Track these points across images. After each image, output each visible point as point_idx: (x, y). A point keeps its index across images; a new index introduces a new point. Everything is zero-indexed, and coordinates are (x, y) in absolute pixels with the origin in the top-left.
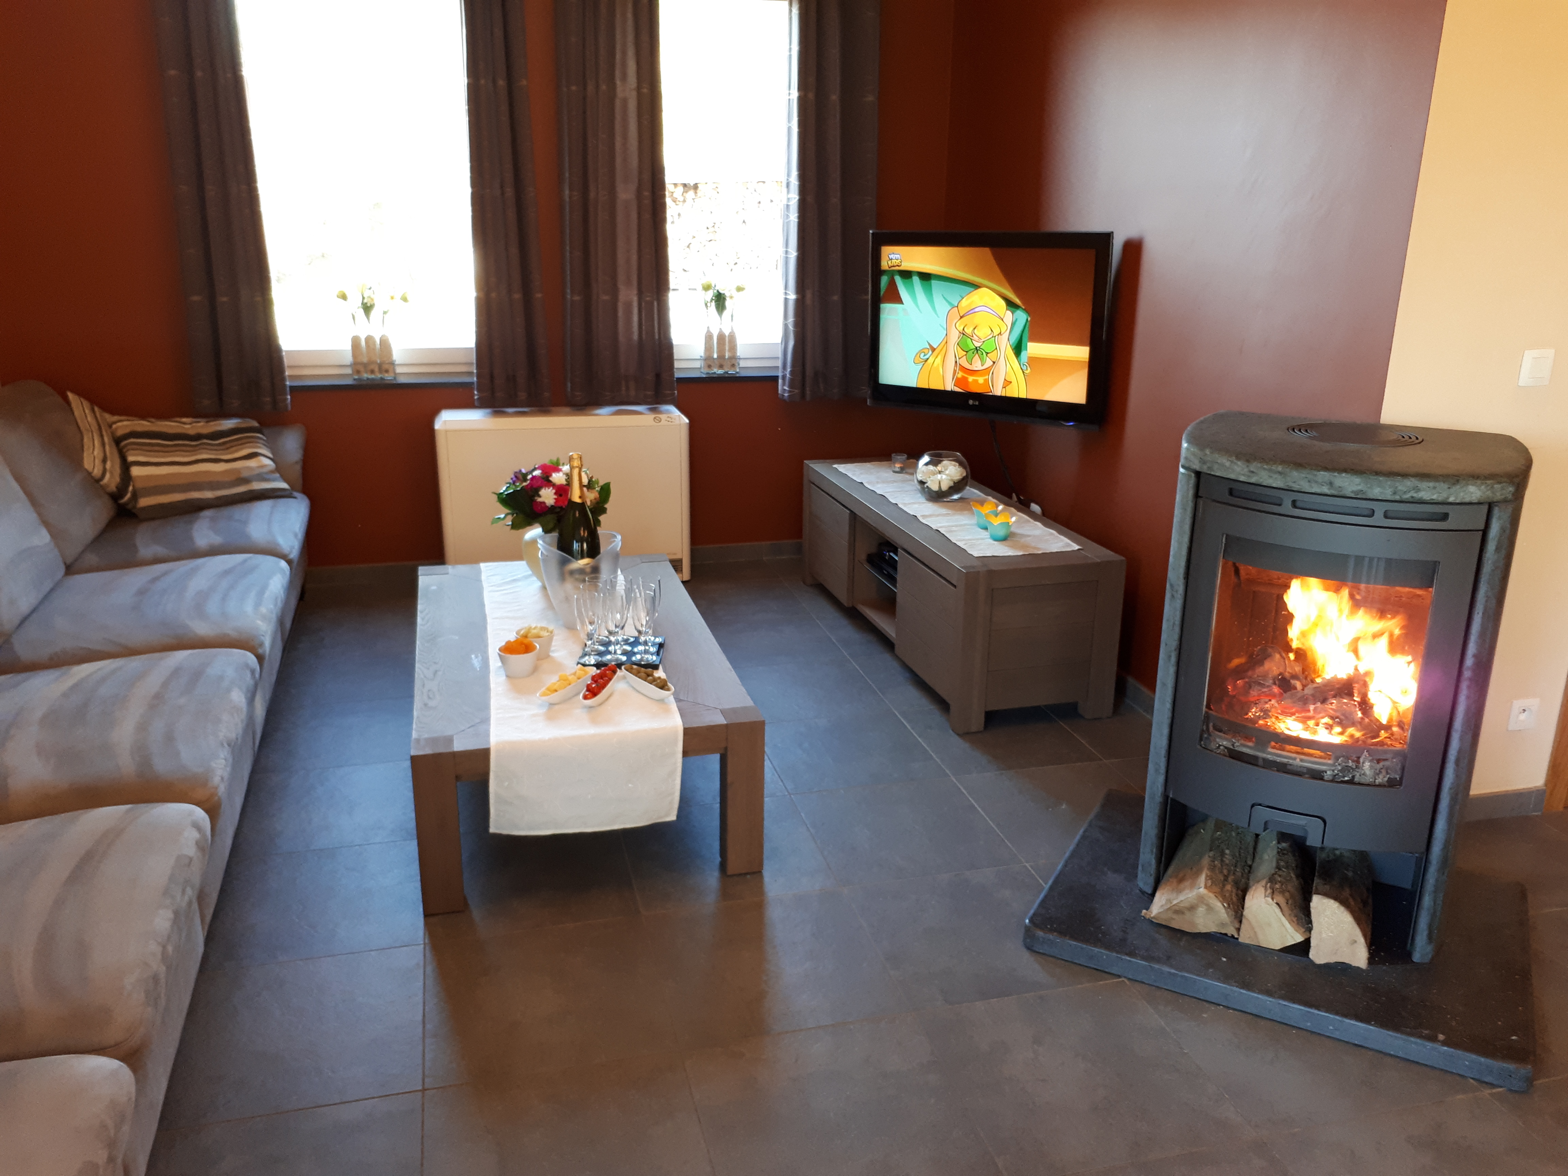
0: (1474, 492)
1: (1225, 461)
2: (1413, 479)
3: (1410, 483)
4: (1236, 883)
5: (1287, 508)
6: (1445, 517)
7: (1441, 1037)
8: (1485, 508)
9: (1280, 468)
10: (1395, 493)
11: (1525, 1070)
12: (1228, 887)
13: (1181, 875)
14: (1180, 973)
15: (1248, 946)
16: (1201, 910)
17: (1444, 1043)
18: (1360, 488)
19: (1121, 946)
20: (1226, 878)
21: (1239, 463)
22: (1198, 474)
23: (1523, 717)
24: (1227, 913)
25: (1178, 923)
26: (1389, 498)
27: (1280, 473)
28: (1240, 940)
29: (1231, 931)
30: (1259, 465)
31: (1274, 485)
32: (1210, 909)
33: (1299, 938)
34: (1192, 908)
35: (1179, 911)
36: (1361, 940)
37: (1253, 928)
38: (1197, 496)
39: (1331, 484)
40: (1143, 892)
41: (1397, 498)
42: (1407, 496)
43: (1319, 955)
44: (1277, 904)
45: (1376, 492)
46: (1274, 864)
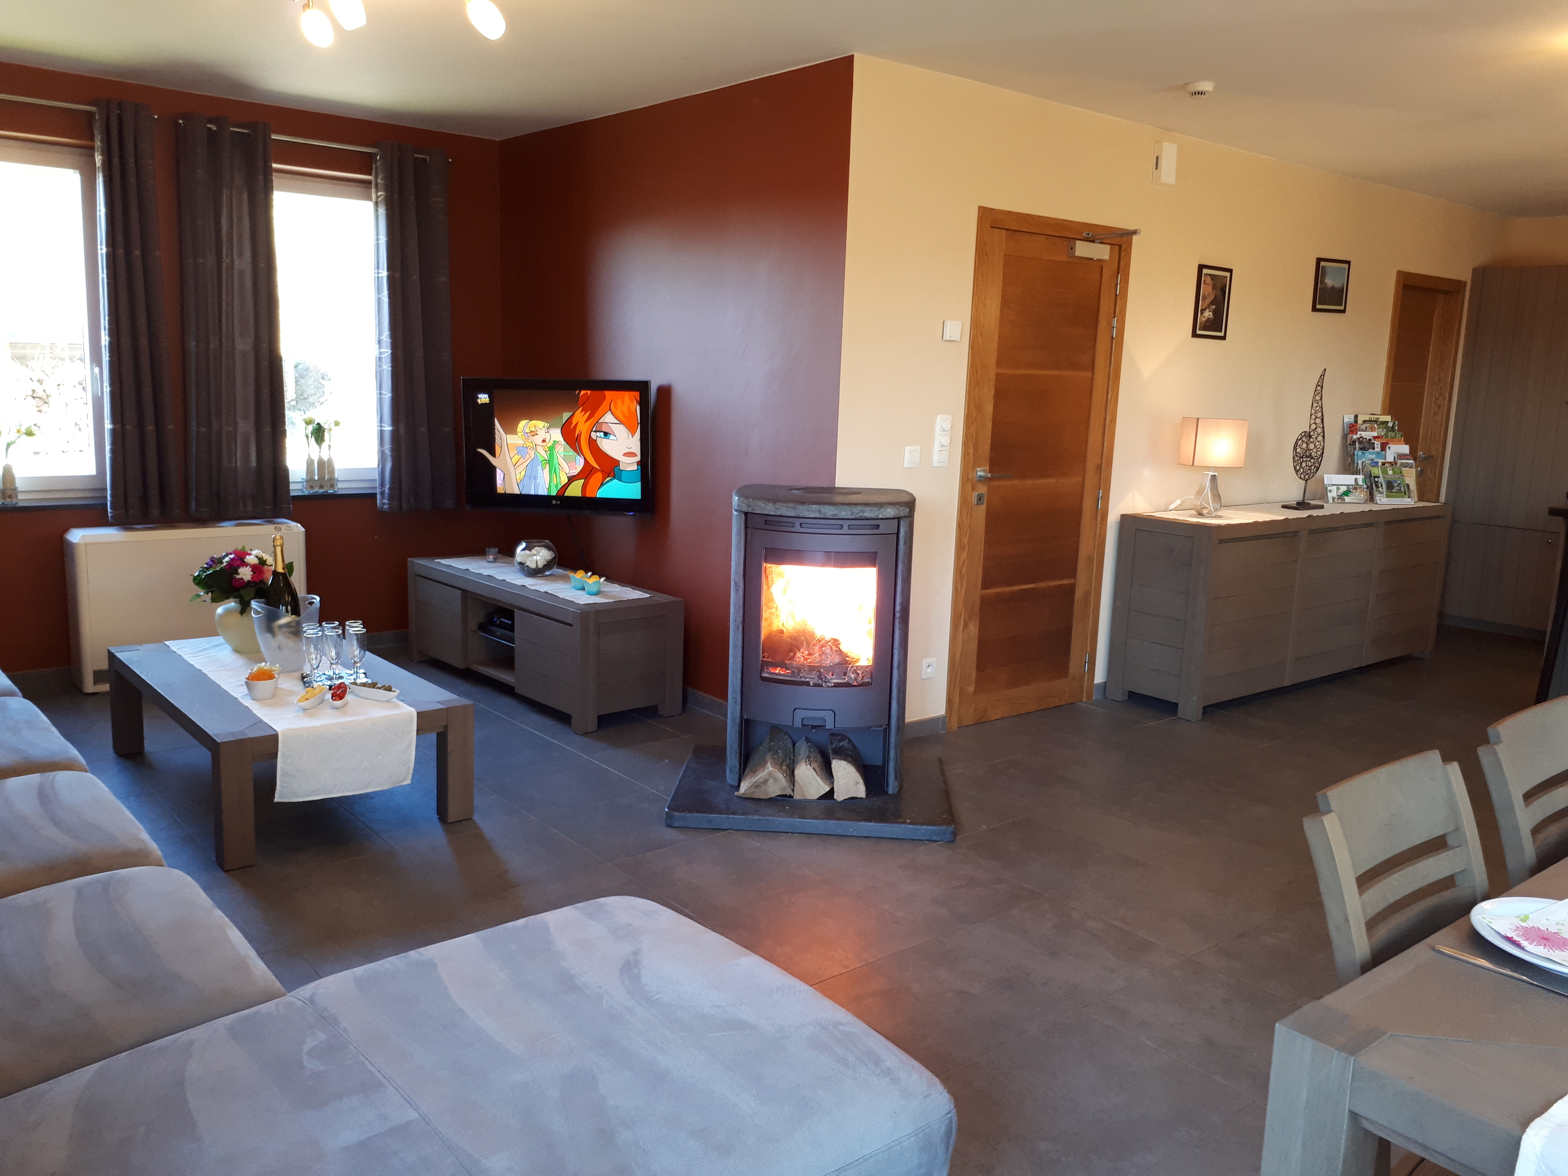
0: (890, 512)
1: (761, 503)
2: (860, 506)
3: (859, 508)
4: (788, 766)
5: (797, 528)
6: (878, 526)
7: (908, 821)
8: (897, 520)
9: (792, 505)
10: (852, 514)
11: (951, 828)
12: (784, 767)
13: (754, 770)
14: (764, 818)
15: (799, 801)
16: (771, 781)
17: (910, 824)
18: (835, 512)
19: (728, 811)
20: (782, 763)
21: (769, 504)
22: (746, 514)
23: (929, 670)
24: (786, 780)
25: (758, 795)
26: (850, 517)
27: (793, 508)
28: (795, 798)
29: (788, 792)
30: (781, 504)
31: (790, 515)
32: (776, 780)
33: (827, 789)
34: (765, 782)
35: (757, 786)
36: (861, 781)
37: (801, 788)
38: (746, 527)
39: (820, 511)
40: (732, 786)
41: (854, 517)
42: (858, 516)
43: (840, 796)
44: (813, 768)
45: (843, 514)
46: (808, 751)
